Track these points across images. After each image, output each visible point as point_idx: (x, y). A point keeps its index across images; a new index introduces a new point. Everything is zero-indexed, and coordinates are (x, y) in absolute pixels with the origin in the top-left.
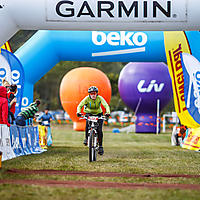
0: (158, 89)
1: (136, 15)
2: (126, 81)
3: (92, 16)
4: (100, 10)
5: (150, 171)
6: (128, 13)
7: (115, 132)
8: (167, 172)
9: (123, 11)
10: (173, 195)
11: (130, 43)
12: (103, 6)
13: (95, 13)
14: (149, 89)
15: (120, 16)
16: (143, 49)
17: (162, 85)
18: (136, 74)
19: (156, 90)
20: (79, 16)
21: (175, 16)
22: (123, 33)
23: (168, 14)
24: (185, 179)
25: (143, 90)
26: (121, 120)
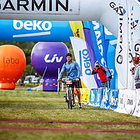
0: (59, 61)
1: (44, 10)
2: (36, 55)
3: (14, 9)
4: (19, 5)
5: (53, 119)
6: (39, 8)
7: (29, 90)
8: (65, 120)
9: (35, 6)
10: (68, 136)
11: (40, 29)
12: (21, 3)
13: (16, 7)
14: (53, 61)
15: (33, 9)
16: (49, 33)
17: (61, 58)
18: (43, 50)
19: (57, 61)
20: (4, 9)
21: (71, 10)
22: (35, 21)
23: (66, 9)
24: (77, 125)
25: (49, 61)
26: (33, 82)
